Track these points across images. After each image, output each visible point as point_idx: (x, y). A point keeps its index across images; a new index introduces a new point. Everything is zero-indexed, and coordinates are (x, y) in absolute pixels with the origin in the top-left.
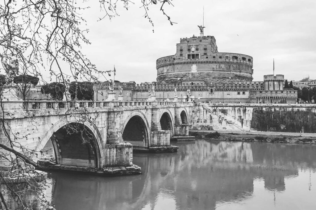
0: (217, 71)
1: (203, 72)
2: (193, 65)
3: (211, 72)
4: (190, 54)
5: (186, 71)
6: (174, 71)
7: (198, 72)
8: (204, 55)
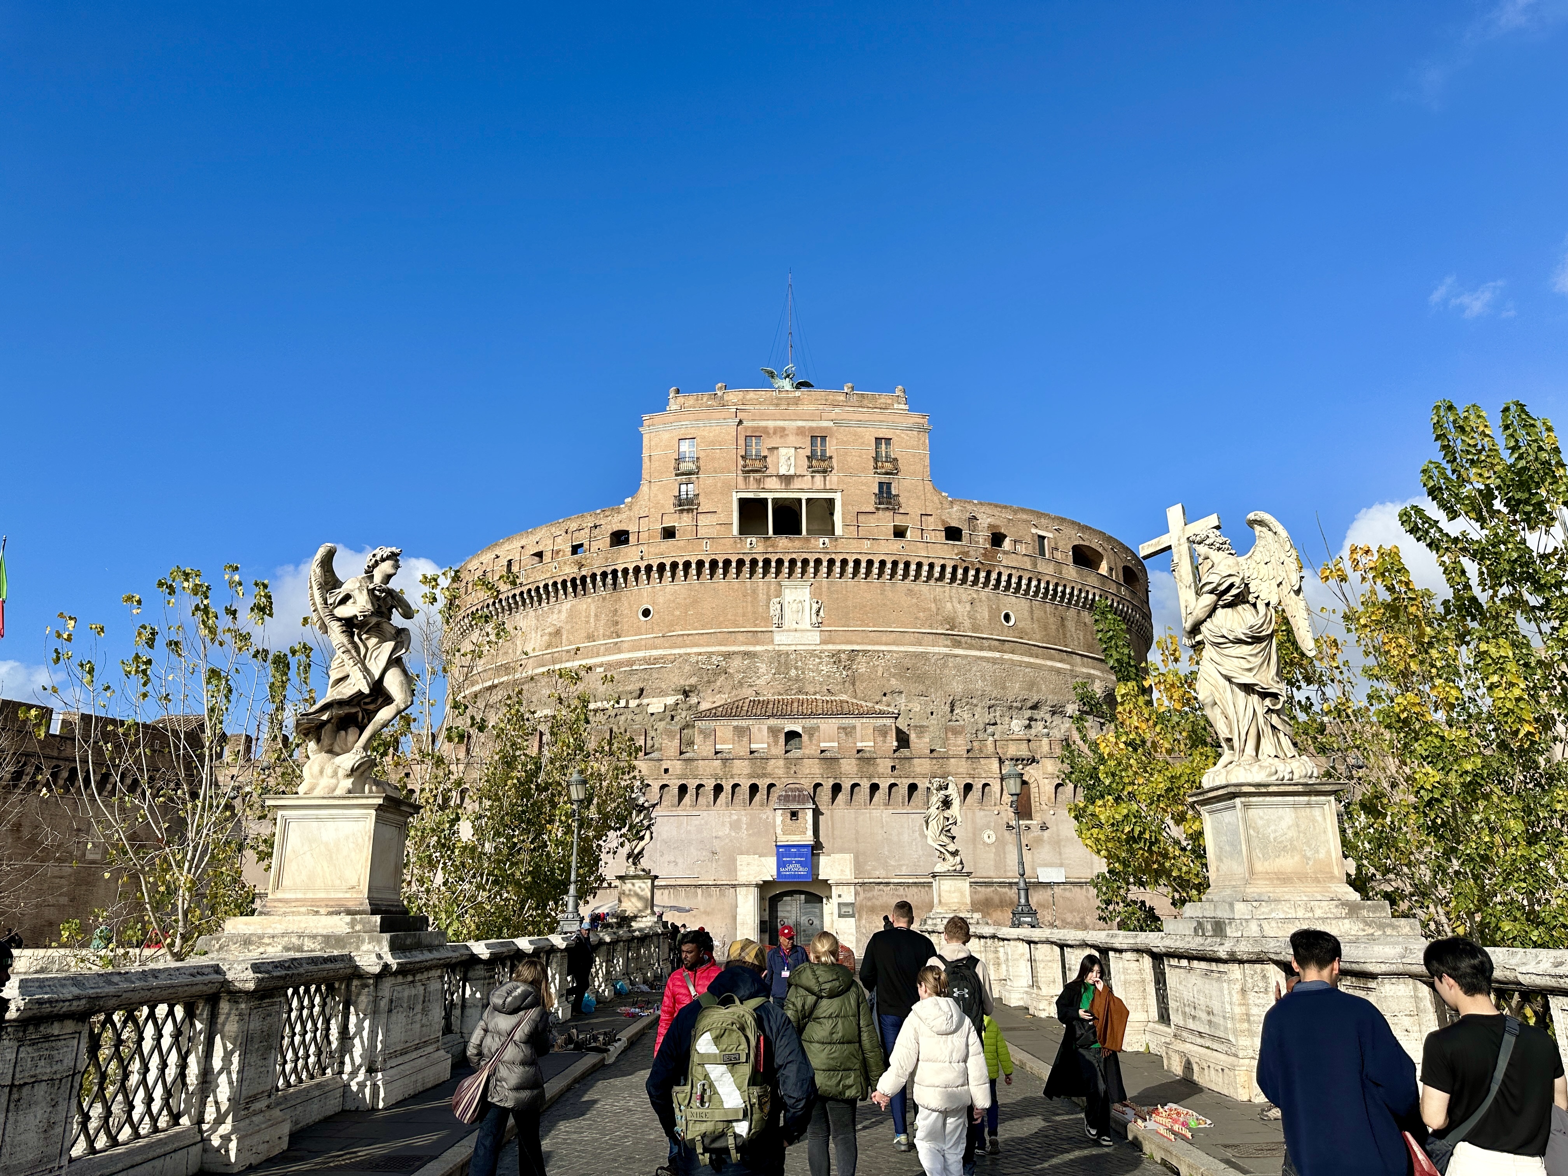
0: (979, 643)
1: (869, 648)
2: (787, 587)
3: (935, 654)
4: (763, 495)
5: (727, 636)
6: (618, 636)
7: (830, 647)
8: (878, 509)
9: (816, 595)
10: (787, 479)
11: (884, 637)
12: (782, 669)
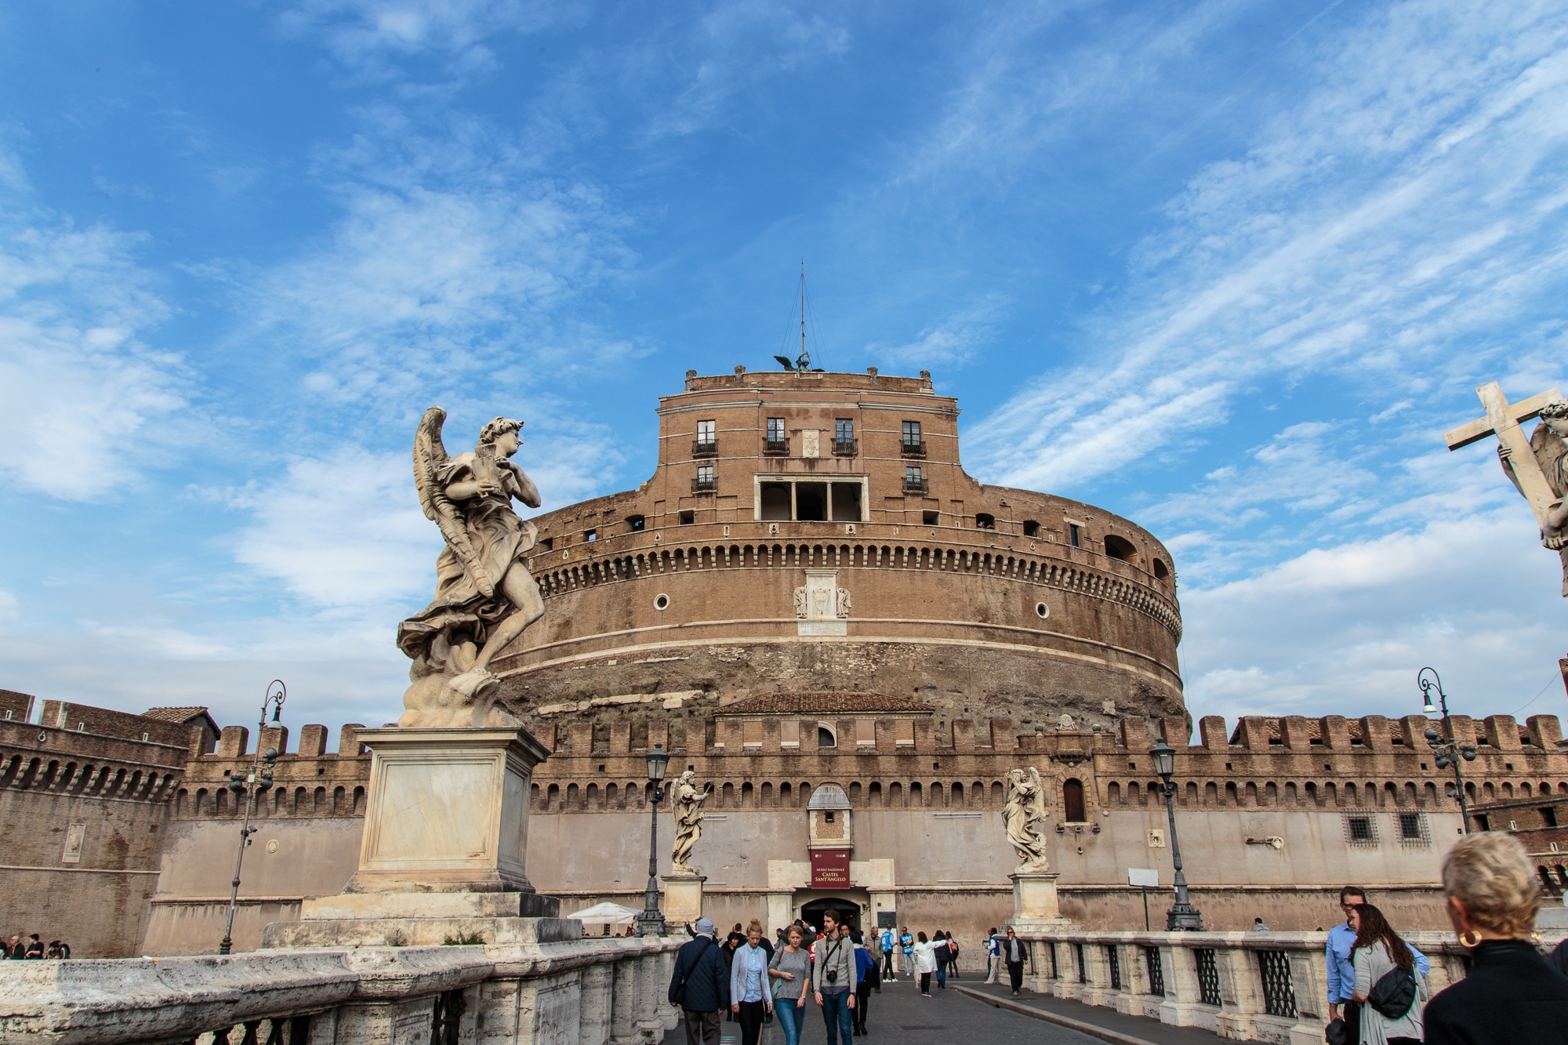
0: (1013, 636)
1: (899, 640)
2: (812, 576)
3: (967, 647)
4: (786, 479)
5: (748, 627)
6: (632, 627)
7: (858, 639)
8: (906, 494)
9: (842, 583)
10: (811, 462)
11: (915, 629)
12: (807, 662)
